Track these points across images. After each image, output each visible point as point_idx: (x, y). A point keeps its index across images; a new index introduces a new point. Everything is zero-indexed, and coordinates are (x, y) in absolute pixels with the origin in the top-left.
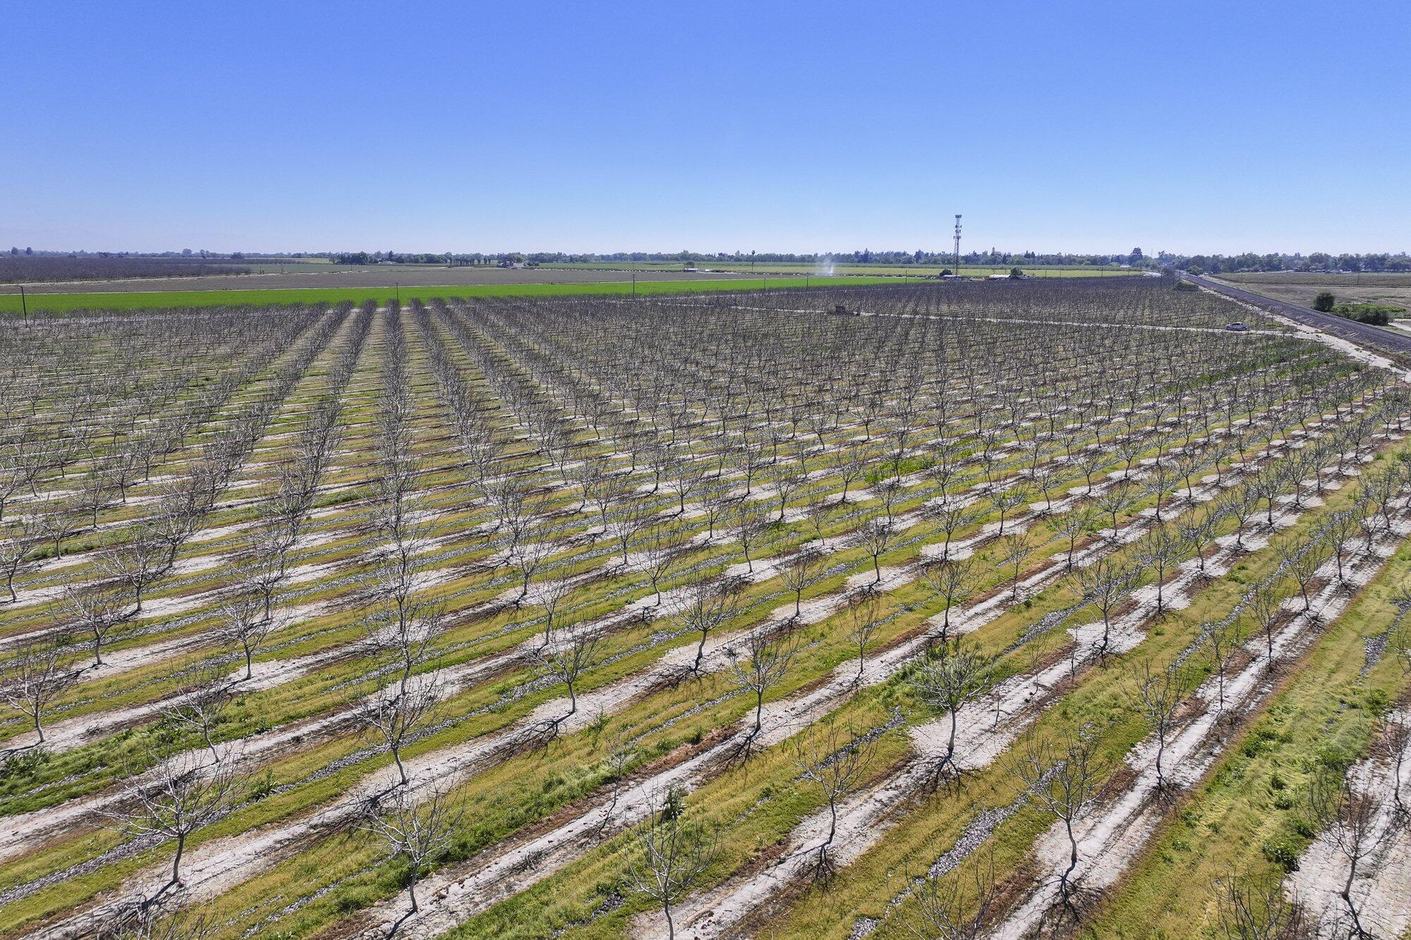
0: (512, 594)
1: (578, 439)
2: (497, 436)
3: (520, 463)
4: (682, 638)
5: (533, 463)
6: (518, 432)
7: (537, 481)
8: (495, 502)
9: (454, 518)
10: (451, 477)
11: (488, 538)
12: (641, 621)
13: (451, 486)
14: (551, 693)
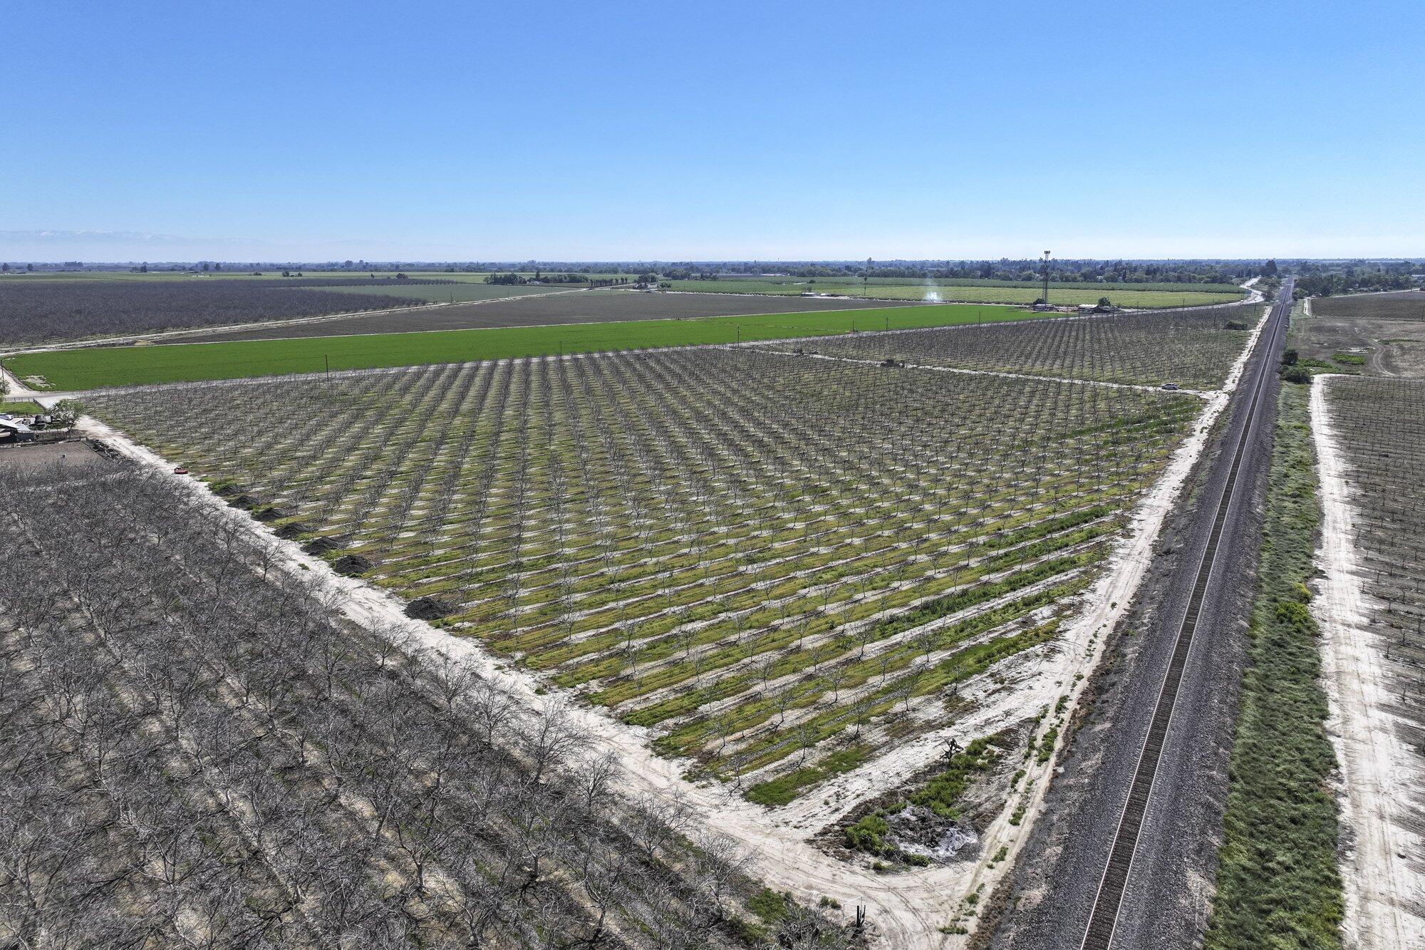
0: (636, 534)
1: (669, 474)
2: (633, 472)
3: (641, 486)
4: (686, 546)
5: (647, 487)
6: (642, 469)
7: (648, 494)
8: (630, 503)
9: (615, 509)
10: (612, 492)
11: (628, 517)
12: (676, 542)
13: (612, 496)
14: (646, 557)
